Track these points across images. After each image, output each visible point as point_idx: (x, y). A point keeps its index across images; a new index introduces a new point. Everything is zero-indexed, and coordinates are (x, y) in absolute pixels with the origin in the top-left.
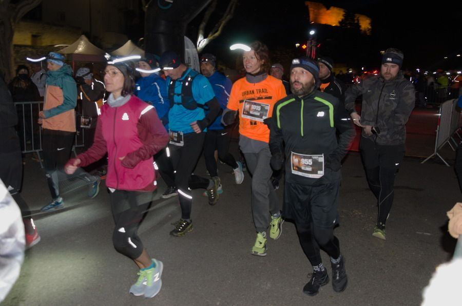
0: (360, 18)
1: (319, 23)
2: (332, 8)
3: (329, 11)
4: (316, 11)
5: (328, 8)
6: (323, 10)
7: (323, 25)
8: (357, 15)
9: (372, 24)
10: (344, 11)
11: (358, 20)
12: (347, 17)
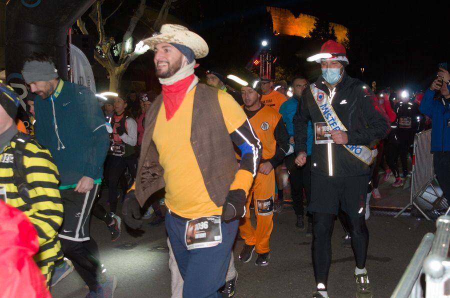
0: (334, 28)
1: (286, 34)
2: (301, 16)
3: (298, 20)
4: (282, 19)
5: (297, 16)
6: (291, 18)
7: (292, 36)
8: (332, 25)
9: (350, 35)
10: (316, 20)
11: (333, 31)
12: (319, 25)
